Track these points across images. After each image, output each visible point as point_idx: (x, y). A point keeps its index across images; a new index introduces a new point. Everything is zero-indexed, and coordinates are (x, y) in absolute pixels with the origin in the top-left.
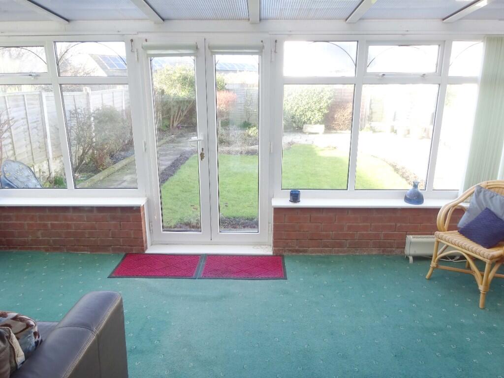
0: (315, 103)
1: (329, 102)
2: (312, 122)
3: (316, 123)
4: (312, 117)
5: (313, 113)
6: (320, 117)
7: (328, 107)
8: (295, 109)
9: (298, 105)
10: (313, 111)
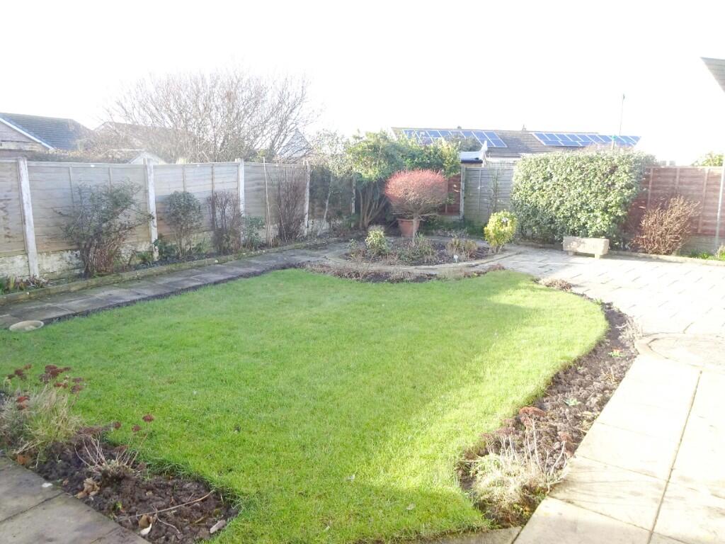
0: (596, 196)
1: (627, 193)
2: (590, 232)
3: (596, 235)
4: (590, 223)
5: (592, 215)
6: (606, 223)
7: (624, 204)
8: (555, 205)
9: (561, 199)
10: (592, 211)
